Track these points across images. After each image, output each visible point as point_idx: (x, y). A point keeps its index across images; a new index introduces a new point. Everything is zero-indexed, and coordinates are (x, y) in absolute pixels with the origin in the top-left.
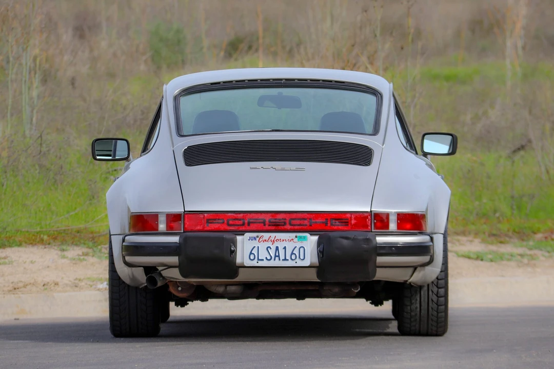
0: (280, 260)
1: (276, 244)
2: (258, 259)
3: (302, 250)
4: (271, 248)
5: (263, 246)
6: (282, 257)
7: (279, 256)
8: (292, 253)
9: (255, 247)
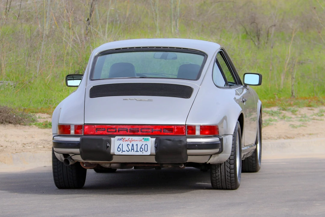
0: (134, 151)
1: (132, 143)
2: (122, 151)
3: (146, 146)
4: (129, 145)
7: (133, 149)
8: (141, 148)
9: (120, 144)
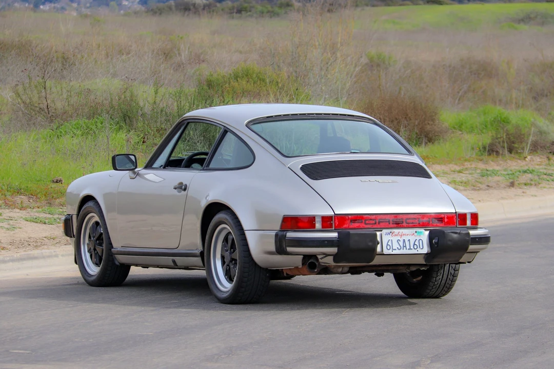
0: (406, 249)
1: (404, 237)
2: (393, 249)
3: (421, 241)
4: (400, 241)
5: (395, 239)
6: (408, 247)
7: (406, 246)
8: (414, 244)
9: (390, 240)
